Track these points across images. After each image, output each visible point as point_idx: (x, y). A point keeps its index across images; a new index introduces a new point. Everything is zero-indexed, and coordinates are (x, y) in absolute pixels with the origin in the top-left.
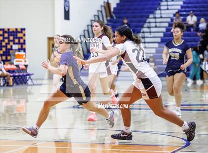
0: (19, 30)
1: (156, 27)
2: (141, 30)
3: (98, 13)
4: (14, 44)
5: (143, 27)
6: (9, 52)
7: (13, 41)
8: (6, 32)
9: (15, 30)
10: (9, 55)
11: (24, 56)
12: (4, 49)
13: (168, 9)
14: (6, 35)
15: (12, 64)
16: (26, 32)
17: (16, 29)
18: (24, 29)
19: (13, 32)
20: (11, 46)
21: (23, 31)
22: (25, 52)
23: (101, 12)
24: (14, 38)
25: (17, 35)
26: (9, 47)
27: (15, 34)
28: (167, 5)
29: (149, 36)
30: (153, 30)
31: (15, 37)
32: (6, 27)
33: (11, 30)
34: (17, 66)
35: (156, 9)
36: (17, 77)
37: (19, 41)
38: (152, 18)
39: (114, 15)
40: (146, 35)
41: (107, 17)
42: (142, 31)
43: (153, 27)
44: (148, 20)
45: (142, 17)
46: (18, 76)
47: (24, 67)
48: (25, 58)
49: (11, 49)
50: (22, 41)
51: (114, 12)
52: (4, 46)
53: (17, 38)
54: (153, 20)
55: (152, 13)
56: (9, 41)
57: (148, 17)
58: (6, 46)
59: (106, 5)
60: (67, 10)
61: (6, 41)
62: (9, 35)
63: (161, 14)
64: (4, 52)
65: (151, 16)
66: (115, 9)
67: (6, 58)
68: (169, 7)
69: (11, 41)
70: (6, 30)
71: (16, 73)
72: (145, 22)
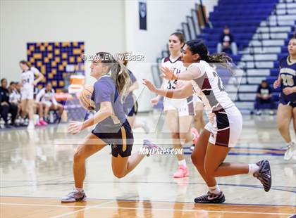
0: (76, 45)
1: (270, 39)
2: (248, 43)
3: (187, 20)
4: (69, 63)
5: (251, 39)
6: (62, 76)
7: (68, 60)
8: (57, 48)
9: (69, 45)
10: (62, 79)
11: (83, 82)
12: (54, 71)
13: (287, 14)
14: (57, 52)
15: (66, 92)
16: (86, 47)
17: (72, 43)
18: (83, 43)
19: (67, 47)
20: (65, 68)
21: (82, 47)
22: (84, 74)
23: (192, 18)
24: (68, 56)
25: (72, 52)
26: (61, 68)
27: (70, 50)
28: (286, 9)
29: (261, 52)
30: (266, 43)
31: (70, 54)
32: (57, 41)
33: (64, 45)
34: (74, 95)
35: (270, 14)
36: (73, 111)
37: (76, 59)
38: (263, 27)
39: (210, 23)
40: (256, 50)
41: (200, 25)
42: (250, 45)
43: (266, 39)
44: (259, 30)
45: (250, 25)
46: (75, 109)
48: (85, 83)
49: (65, 71)
50: (79, 59)
51: (210, 19)
52: (54, 68)
53: (72, 55)
54: (266, 29)
55: (265, 19)
56: (62, 60)
57: (258, 25)
58: (57, 68)
59: (198, 8)
60: (143, 15)
61: (58, 60)
62: (61, 52)
63: (277, 20)
64: (54, 76)
65: (263, 23)
66: (211, 14)
67: (58, 83)
68: (289, 11)
69: (65, 60)
70: (57, 44)
71: (71, 104)
72: (254, 32)
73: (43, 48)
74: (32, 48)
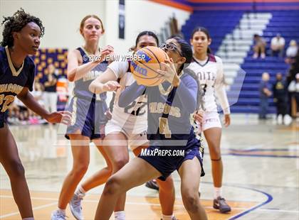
0: (60, 51)
1: (234, 50)
3: (162, 32)
5: (217, 50)
8: (43, 53)
9: (55, 52)
12: (40, 75)
13: (249, 28)
14: (43, 57)
17: (57, 51)
18: (65, 51)
19: (53, 53)
21: (66, 53)
23: (166, 30)
24: (54, 61)
25: (57, 57)
28: (249, 24)
29: (225, 61)
33: (50, 51)
35: (234, 28)
37: (60, 64)
38: (229, 39)
43: (231, 51)
44: (225, 42)
47: (65, 98)
50: (63, 65)
51: (182, 31)
52: (40, 72)
53: (57, 61)
54: (230, 42)
55: (230, 32)
57: (224, 38)
58: (43, 71)
59: (171, 22)
61: (43, 64)
62: (47, 57)
63: (241, 34)
65: (228, 36)
66: (183, 27)
68: (252, 26)
72: (220, 44)
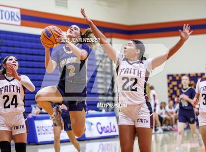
73: (177, 78)
74: (171, 78)
